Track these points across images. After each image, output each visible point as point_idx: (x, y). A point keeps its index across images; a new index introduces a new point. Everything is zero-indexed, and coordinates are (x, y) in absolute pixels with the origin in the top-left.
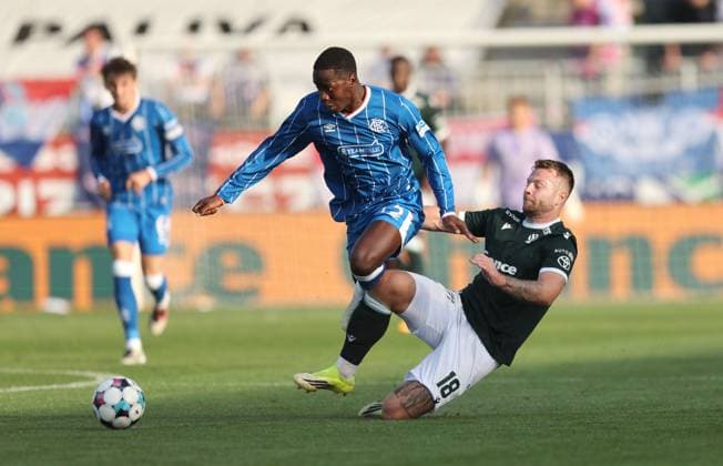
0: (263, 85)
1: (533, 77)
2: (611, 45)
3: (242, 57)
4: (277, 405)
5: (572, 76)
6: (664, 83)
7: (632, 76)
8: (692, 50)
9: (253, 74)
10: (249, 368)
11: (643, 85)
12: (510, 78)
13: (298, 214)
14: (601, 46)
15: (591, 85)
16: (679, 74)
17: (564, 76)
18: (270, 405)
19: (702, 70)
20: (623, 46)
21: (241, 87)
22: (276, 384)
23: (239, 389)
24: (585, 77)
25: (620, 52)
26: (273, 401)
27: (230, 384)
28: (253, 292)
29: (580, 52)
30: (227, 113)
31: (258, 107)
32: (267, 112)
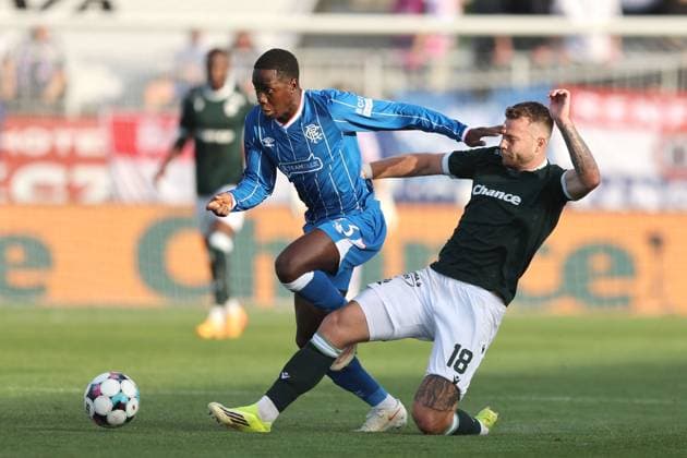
0: (60, 66)
1: (352, 67)
2: (438, 35)
3: (37, 35)
4: (61, 413)
5: (395, 67)
6: (492, 79)
7: (457, 70)
8: (525, 44)
9: (49, 53)
10: (31, 371)
11: (470, 80)
12: (326, 67)
13: (91, 207)
14: (428, 36)
15: (415, 78)
16: (509, 69)
17: (384, 67)
18: (53, 412)
19: (534, 66)
20: (451, 37)
21: (35, 66)
22: (62, 390)
23: (21, 394)
24: (408, 69)
25: (445, 43)
26: (56, 408)
27: (11, 389)
28: (40, 289)
29: (404, 42)
30: (18, 96)
31: (52, 90)
32: (62, 95)
